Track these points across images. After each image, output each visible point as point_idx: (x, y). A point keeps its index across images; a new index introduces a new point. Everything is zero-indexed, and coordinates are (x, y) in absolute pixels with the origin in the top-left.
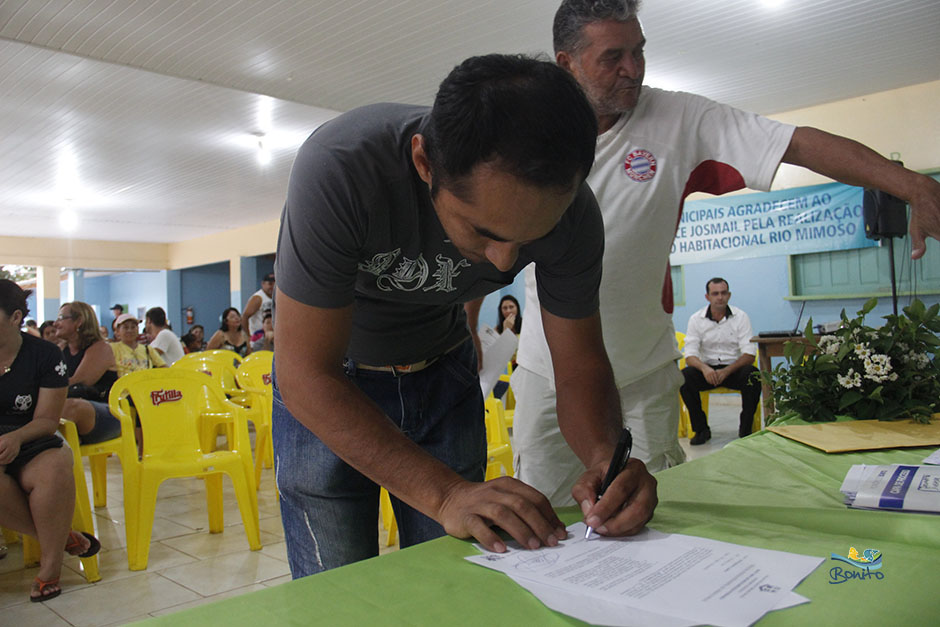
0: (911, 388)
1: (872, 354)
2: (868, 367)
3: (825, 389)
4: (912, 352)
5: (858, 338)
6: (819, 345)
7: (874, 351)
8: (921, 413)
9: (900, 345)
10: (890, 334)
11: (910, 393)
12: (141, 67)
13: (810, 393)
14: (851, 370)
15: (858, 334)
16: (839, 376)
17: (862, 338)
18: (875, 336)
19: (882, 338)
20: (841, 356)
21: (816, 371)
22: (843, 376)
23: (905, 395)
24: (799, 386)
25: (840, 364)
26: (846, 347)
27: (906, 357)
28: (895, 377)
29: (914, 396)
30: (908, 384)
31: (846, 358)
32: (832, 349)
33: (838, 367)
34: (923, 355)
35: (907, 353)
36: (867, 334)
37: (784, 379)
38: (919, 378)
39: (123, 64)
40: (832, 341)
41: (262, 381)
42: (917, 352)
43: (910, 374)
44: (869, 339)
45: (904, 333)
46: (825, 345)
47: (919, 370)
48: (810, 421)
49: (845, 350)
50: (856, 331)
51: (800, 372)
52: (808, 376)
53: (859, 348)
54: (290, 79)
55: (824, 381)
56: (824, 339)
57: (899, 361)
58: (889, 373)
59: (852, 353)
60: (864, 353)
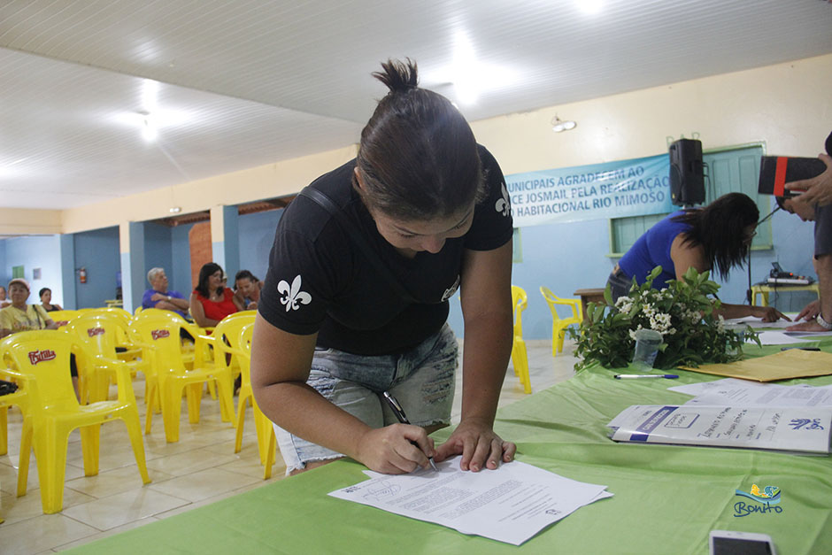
0: (687, 339)
1: (656, 313)
2: (653, 324)
3: (621, 342)
4: (688, 311)
5: (646, 299)
6: (616, 305)
7: (658, 311)
8: (692, 360)
9: (679, 304)
10: (671, 296)
11: (686, 344)
12: (32, 52)
13: (608, 345)
14: (640, 326)
15: (647, 296)
16: (630, 330)
17: (650, 299)
18: (659, 297)
19: (665, 299)
20: (632, 314)
21: (614, 326)
22: (634, 330)
23: (681, 345)
24: (600, 340)
25: (632, 320)
26: (636, 307)
27: (684, 315)
28: (674, 331)
29: (689, 346)
30: (684, 336)
31: (636, 316)
32: (625, 309)
33: (630, 323)
34: (697, 313)
35: (685, 311)
36: (653, 295)
37: (586, 334)
38: (693, 331)
39: (14, 49)
40: (627, 302)
41: (151, 337)
42: (692, 311)
43: (686, 329)
44: (655, 300)
45: (682, 295)
46: (621, 305)
47: (693, 325)
48: (608, 368)
49: (636, 309)
50: (645, 293)
51: (600, 327)
52: (608, 331)
53: (646, 308)
54: (172, 66)
55: (620, 334)
56: (620, 299)
57: (678, 319)
58: (669, 329)
59: (641, 312)
60: (650, 312)
